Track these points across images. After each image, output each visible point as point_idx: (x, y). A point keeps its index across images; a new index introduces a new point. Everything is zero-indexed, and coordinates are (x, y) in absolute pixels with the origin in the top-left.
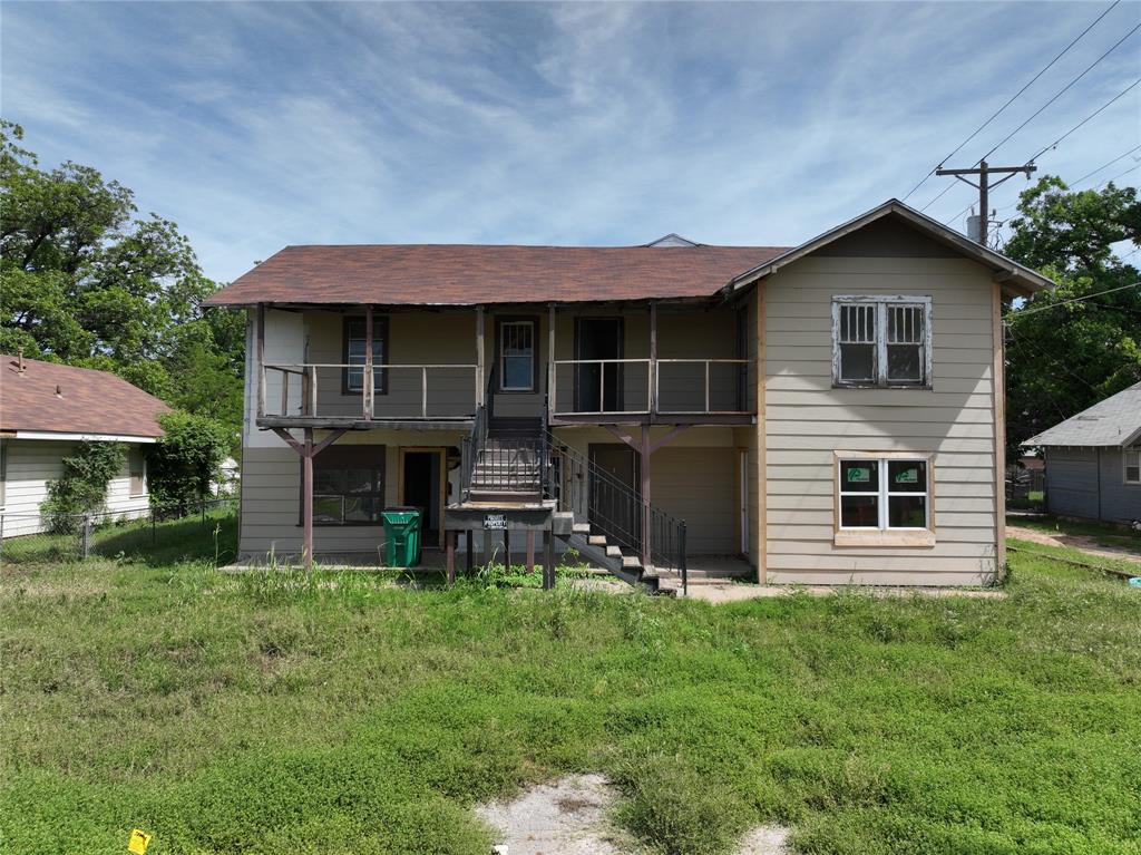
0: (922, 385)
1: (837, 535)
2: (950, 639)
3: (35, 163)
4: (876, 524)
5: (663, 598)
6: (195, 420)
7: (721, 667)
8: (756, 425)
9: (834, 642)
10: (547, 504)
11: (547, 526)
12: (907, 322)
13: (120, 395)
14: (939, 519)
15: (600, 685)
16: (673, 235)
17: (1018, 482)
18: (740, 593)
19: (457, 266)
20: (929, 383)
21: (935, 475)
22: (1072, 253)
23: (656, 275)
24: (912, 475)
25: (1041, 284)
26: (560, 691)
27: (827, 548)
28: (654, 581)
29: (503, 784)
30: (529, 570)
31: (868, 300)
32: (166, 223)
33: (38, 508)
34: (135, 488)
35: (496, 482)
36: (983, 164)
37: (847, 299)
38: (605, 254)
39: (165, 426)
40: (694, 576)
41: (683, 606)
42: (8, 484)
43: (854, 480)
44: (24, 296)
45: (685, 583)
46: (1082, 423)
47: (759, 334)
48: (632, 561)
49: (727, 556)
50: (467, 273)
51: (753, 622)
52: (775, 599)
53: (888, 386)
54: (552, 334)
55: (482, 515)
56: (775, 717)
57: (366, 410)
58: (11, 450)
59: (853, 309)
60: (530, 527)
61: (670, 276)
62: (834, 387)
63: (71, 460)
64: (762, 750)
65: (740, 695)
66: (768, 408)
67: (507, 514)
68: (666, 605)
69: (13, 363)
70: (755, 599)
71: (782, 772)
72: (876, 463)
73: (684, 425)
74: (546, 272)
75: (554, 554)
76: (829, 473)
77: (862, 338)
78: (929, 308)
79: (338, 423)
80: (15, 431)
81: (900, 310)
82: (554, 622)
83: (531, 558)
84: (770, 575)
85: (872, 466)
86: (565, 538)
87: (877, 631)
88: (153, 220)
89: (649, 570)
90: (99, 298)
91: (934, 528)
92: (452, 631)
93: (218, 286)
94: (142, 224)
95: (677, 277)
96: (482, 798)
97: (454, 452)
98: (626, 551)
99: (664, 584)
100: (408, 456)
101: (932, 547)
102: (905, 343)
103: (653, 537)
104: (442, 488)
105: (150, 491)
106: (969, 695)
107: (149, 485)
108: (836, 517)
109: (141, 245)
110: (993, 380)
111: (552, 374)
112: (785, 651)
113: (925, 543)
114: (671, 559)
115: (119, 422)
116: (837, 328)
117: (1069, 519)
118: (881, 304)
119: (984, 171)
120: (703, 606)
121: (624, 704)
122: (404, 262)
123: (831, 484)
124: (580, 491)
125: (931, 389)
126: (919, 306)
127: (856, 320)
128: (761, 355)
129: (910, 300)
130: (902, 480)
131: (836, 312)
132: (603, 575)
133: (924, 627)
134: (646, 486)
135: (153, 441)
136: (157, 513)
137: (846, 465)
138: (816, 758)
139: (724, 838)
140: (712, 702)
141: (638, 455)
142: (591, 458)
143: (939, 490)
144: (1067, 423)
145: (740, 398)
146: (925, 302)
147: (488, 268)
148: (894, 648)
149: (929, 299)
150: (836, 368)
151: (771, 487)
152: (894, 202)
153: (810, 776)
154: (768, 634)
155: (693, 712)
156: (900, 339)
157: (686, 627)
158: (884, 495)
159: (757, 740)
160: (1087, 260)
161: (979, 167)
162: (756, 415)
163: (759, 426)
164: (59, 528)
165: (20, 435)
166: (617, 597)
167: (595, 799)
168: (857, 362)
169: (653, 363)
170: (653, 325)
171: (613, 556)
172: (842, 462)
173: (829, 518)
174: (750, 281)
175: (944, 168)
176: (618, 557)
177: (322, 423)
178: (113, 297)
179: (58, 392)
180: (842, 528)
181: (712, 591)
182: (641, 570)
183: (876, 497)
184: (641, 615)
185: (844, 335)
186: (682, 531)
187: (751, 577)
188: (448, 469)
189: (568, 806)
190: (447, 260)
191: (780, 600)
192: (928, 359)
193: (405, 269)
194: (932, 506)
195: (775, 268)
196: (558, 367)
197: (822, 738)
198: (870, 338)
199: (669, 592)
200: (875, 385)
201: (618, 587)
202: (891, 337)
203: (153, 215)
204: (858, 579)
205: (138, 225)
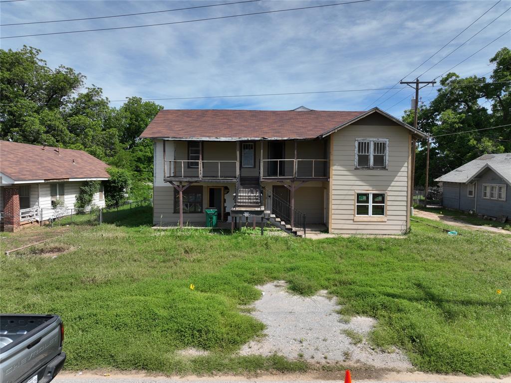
0: (385, 168)
1: (355, 218)
2: (381, 249)
3: (46, 64)
4: (368, 214)
5: (298, 238)
6: (120, 170)
7: (315, 257)
8: (329, 181)
9: (347, 250)
10: (263, 208)
11: (262, 216)
12: (380, 147)
13: (90, 160)
14: (389, 213)
15: (282, 261)
16: (302, 107)
17: (439, 192)
18: (323, 236)
19: (225, 120)
20: (387, 168)
21: (388, 198)
22: (462, 102)
23: (296, 124)
24: (380, 198)
25: (424, 136)
26: (270, 263)
27: (351, 222)
28: (295, 233)
29: (261, 282)
30: (254, 228)
31: (367, 140)
32: (98, 88)
33: (73, 205)
34: (101, 197)
35: (244, 201)
36: (418, 80)
37: (360, 139)
38: (277, 114)
39: (110, 174)
40: (308, 231)
41: (304, 240)
42: (66, 197)
43: (361, 200)
44: (49, 121)
45: (305, 233)
46: (457, 172)
47: (331, 151)
48: (288, 226)
49: (319, 224)
50: (229, 123)
51: (325, 245)
52: (332, 238)
53: (373, 168)
54: (262, 151)
55: (242, 212)
56: (328, 268)
57: (200, 176)
58: (65, 185)
59: (362, 143)
60: (258, 216)
61: (301, 125)
62: (355, 169)
63: (83, 188)
64: (324, 275)
65: (319, 263)
66: (333, 176)
67: (251, 212)
68: (299, 240)
69: (55, 150)
70: (326, 238)
71: (328, 279)
72: (368, 194)
73: (306, 181)
74: (257, 123)
75: (263, 223)
76: (353, 197)
77: (365, 152)
78: (387, 143)
79: (190, 180)
80: (68, 179)
81: (378, 143)
82: (266, 244)
83: (254, 224)
84: (333, 230)
85: (367, 195)
86: (268, 219)
87: (360, 247)
88: (93, 87)
89: (294, 229)
90: (74, 120)
91: (386, 215)
92: (237, 247)
93: (110, 109)
94: (89, 89)
95: (304, 126)
96: (256, 284)
97: (226, 188)
98: (287, 223)
99: (298, 233)
100: (210, 189)
101: (385, 222)
102: (379, 154)
103: (295, 218)
104: (222, 201)
105: (105, 198)
106: (380, 263)
107: (105, 194)
108: (355, 212)
109: (88, 97)
110: (408, 167)
111: (262, 164)
112: (333, 253)
113: (384, 220)
114: (300, 225)
115: (95, 173)
116: (357, 149)
117: (450, 209)
118: (372, 141)
119: (417, 83)
120: (311, 240)
121: (288, 265)
122: (205, 118)
123: (353, 201)
124: (270, 202)
125: (387, 170)
126: (384, 142)
127: (363, 147)
128: (331, 158)
129: (381, 140)
130: (377, 200)
131: (357, 144)
132: (278, 230)
133: (375, 246)
134: (293, 201)
135: (107, 179)
136: (108, 206)
137: (359, 195)
138: (337, 277)
139: (313, 291)
140: (312, 265)
141: (290, 191)
142: (273, 192)
143: (389, 203)
144: (452, 172)
145: (324, 173)
146: (386, 141)
147: (236, 121)
148: (364, 252)
149: (388, 140)
150: (356, 163)
151: (333, 202)
152: (376, 108)
153: (334, 280)
154: (329, 248)
155: (306, 267)
156: (378, 153)
157: (305, 246)
158: (371, 204)
159: (323, 273)
160: (468, 106)
161: (416, 81)
162: (329, 178)
163: (330, 182)
164: (80, 213)
165: (70, 180)
166: (284, 237)
167: (283, 285)
168: (363, 161)
169: (295, 161)
170: (296, 147)
171: (283, 225)
172: (357, 194)
173: (352, 212)
174: (328, 135)
175: (403, 81)
176: (284, 225)
177: (185, 180)
178: (80, 120)
179: (74, 162)
180: (356, 215)
181: (313, 236)
182: (292, 229)
183: (368, 205)
184: (292, 243)
185: (359, 152)
186: (304, 218)
187: (327, 231)
188: (224, 194)
189: (276, 286)
190: (221, 117)
191: (333, 238)
192: (387, 160)
193: (206, 121)
194: (386, 208)
195: (336, 130)
196: (263, 162)
197: (339, 272)
198: (368, 153)
199: (300, 236)
200: (369, 168)
201: (284, 234)
202: (375, 152)
203: (93, 85)
204: (358, 232)
205: (87, 89)
